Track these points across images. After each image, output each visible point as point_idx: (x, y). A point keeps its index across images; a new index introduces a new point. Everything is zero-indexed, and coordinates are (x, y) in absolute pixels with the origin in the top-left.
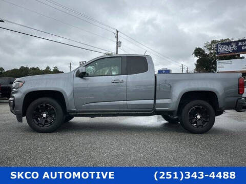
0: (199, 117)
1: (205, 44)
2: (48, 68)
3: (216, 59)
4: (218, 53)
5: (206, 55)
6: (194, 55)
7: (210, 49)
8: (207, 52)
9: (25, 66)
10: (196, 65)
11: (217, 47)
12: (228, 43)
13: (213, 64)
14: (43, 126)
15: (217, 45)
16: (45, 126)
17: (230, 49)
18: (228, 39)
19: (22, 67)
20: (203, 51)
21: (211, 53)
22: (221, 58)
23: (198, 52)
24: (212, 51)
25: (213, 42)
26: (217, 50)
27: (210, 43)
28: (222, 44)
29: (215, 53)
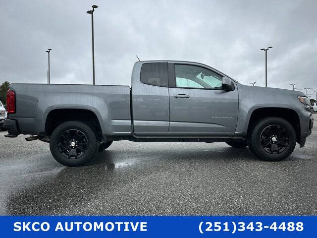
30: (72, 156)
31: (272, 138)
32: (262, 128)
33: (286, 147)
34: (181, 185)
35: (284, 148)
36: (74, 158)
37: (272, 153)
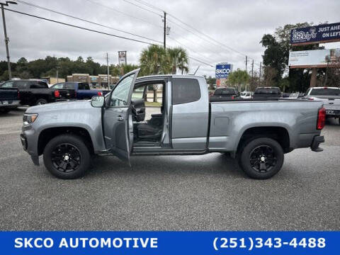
0: (263, 159)
1: (277, 29)
2: (80, 58)
3: (288, 50)
4: (292, 42)
5: (277, 44)
6: (261, 44)
7: (282, 36)
8: (278, 40)
9: (52, 56)
10: (263, 57)
11: (291, 34)
12: (305, 29)
13: (285, 56)
14: (65, 171)
15: (292, 31)
16: (67, 171)
17: (307, 36)
18: (306, 23)
19: (48, 57)
20: (274, 39)
21: (283, 42)
22: (295, 49)
23: (267, 40)
24: (285, 39)
25: (287, 27)
26: (291, 38)
27: (283, 28)
28: (298, 30)
29: (288, 42)
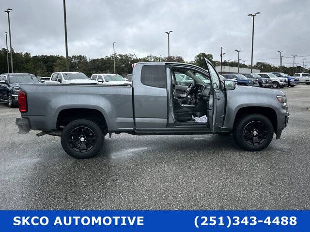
30: (83, 150)
31: (253, 132)
32: (245, 124)
33: (265, 138)
34: (184, 177)
35: (263, 140)
36: (85, 151)
37: (254, 145)
